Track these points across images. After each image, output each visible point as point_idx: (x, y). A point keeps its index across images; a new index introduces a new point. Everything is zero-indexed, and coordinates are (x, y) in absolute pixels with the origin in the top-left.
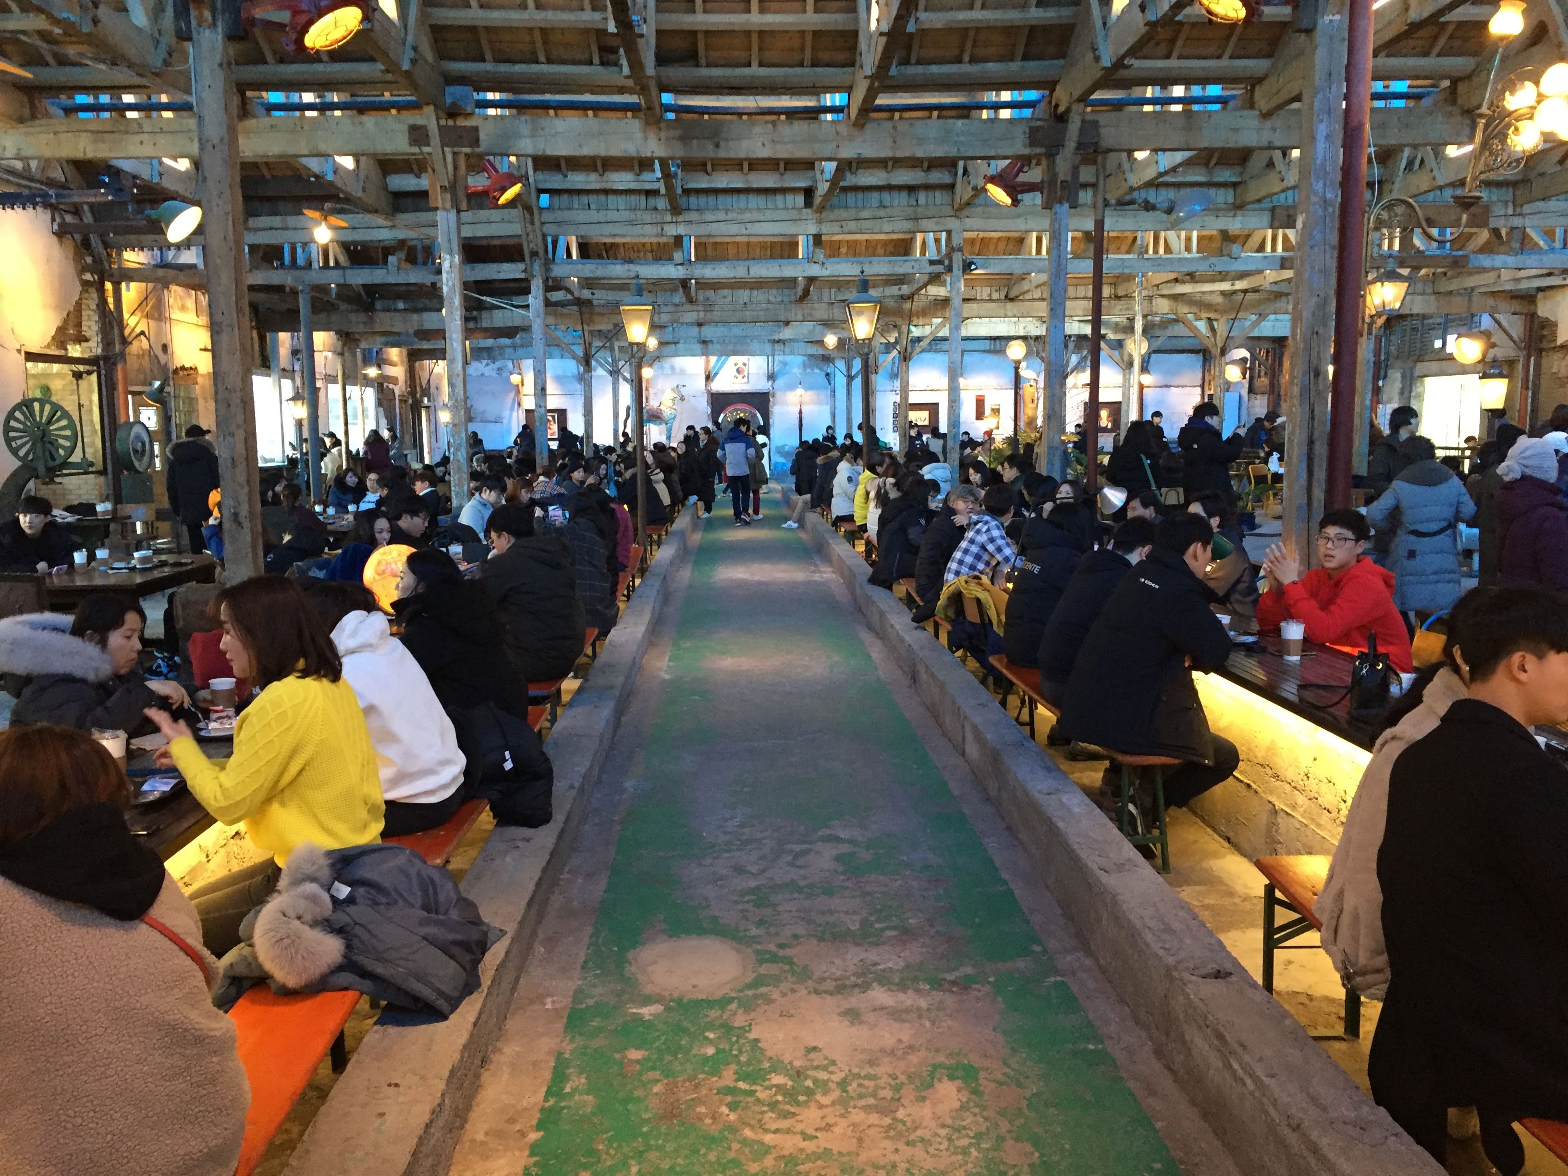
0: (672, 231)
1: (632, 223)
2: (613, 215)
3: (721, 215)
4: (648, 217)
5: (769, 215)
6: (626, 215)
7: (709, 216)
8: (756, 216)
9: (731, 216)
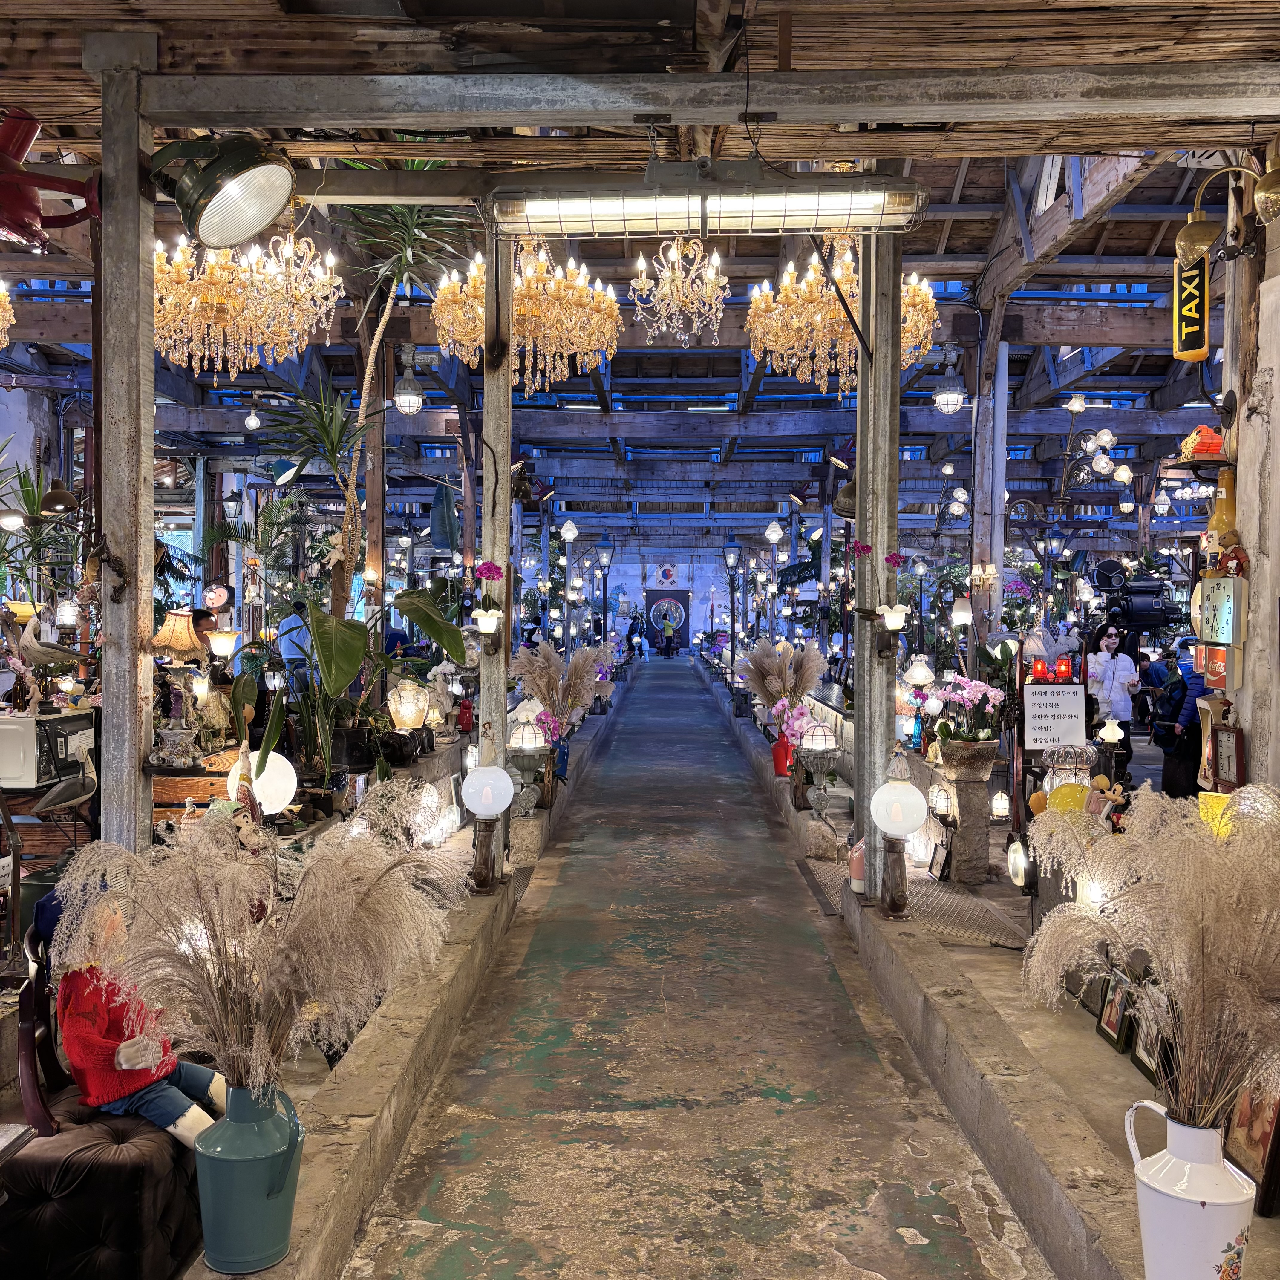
0: (626, 499)
1: (604, 494)
2: (592, 490)
3: (655, 491)
4: (612, 491)
5: (683, 492)
6: (599, 490)
7: (648, 491)
8: (675, 491)
9: (661, 491)
